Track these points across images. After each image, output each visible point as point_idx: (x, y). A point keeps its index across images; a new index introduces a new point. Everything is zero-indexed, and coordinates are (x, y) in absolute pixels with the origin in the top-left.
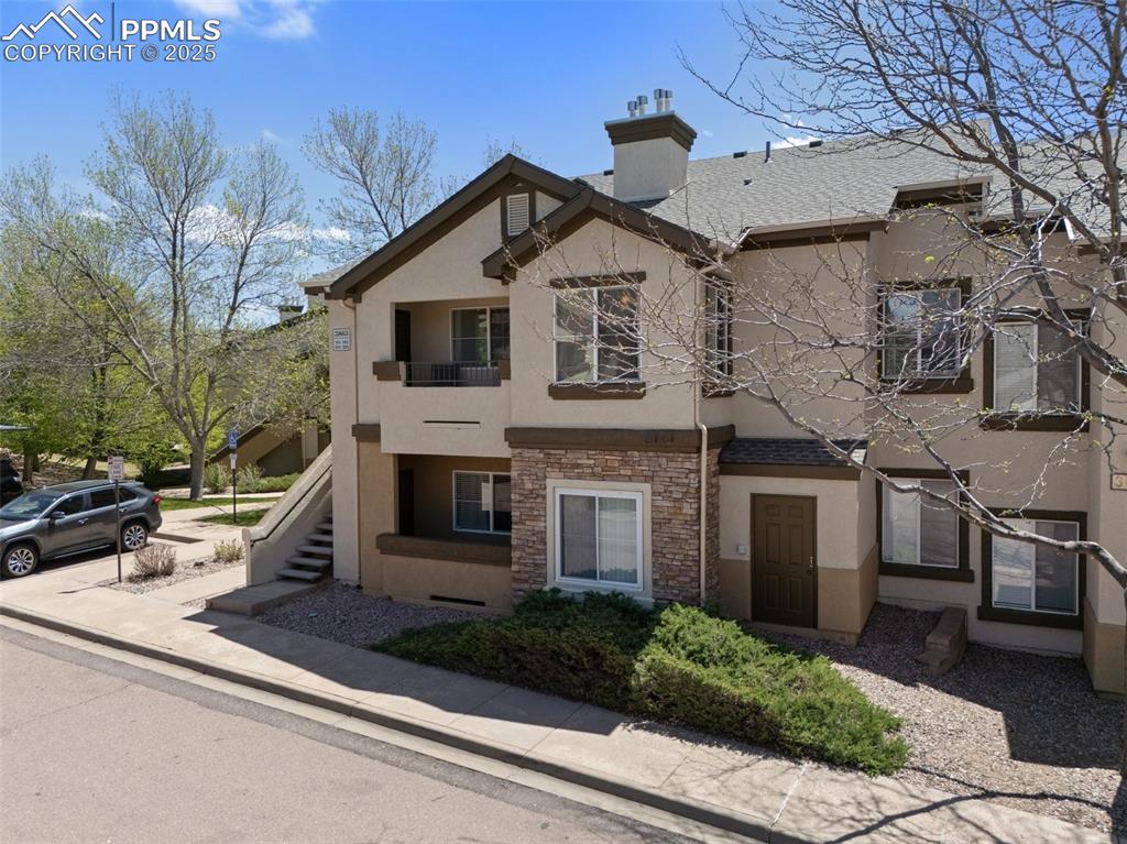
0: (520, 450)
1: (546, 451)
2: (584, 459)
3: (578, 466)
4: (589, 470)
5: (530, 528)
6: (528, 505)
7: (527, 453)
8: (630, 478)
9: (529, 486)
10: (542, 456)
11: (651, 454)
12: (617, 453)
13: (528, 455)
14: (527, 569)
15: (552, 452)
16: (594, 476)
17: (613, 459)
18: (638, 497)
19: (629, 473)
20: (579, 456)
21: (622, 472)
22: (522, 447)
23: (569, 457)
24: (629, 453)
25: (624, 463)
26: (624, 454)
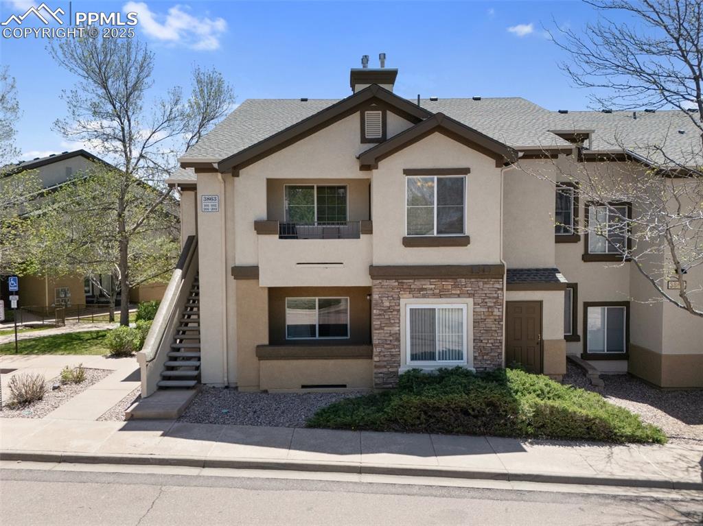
0: (380, 281)
1: (400, 281)
2: (427, 284)
3: (423, 289)
4: (432, 292)
5: (389, 332)
6: (386, 317)
7: (386, 283)
8: (459, 296)
9: (387, 304)
10: (397, 284)
11: (473, 280)
12: (450, 280)
13: (386, 284)
14: (386, 359)
15: (405, 281)
16: (434, 295)
17: (448, 284)
18: (464, 307)
19: (458, 292)
20: (423, 283)
21: (453, 292)
22: (382, 279)
23: (418, 284)
24: (458, 280)
25: (455, 286)
26: (455, 281)
